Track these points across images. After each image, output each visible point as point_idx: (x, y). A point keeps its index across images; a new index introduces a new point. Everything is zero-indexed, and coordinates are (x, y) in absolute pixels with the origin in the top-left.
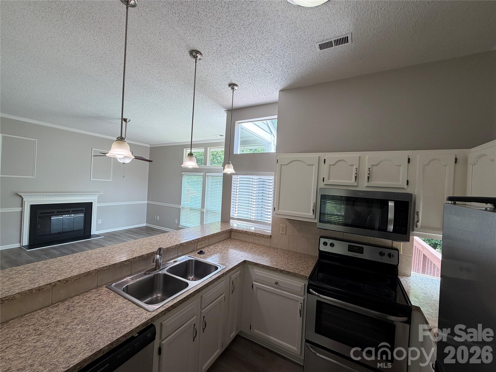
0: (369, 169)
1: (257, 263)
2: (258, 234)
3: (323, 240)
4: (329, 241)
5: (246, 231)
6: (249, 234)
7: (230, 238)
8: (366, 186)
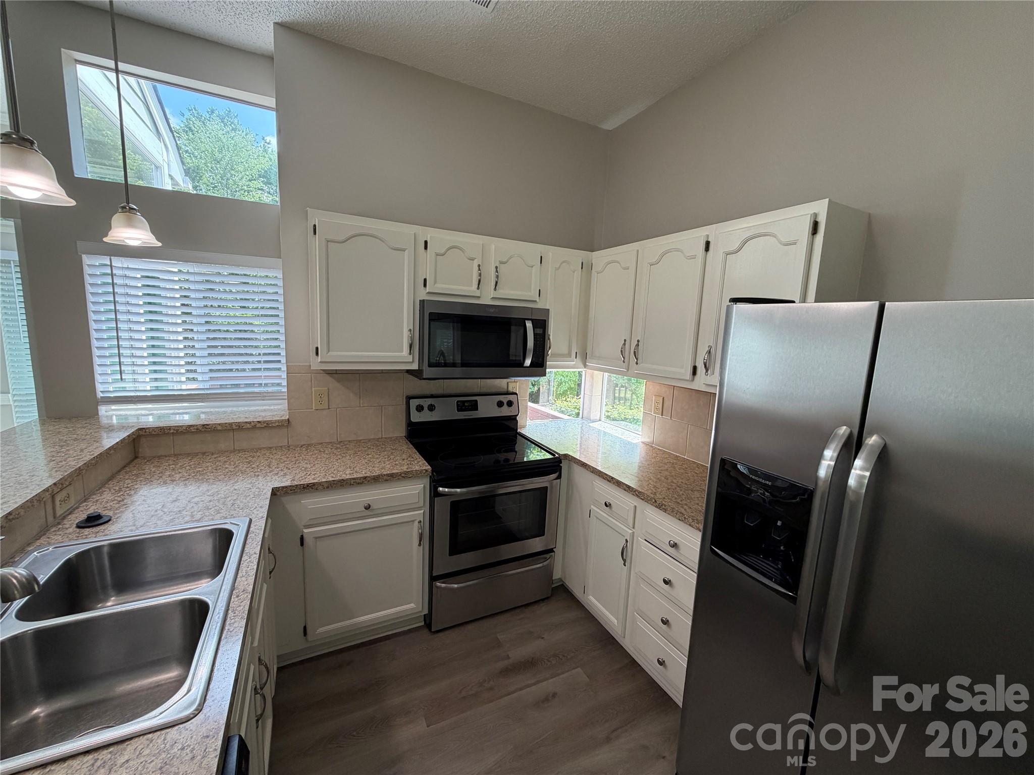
0: (496, 267)
1: (310, 484)
2: (250, 423)
3: (414, 403)
4: (426, 403)
5: (204, 425)
6: (217, 430)
7: (136, 457)
8: (493, 298)
